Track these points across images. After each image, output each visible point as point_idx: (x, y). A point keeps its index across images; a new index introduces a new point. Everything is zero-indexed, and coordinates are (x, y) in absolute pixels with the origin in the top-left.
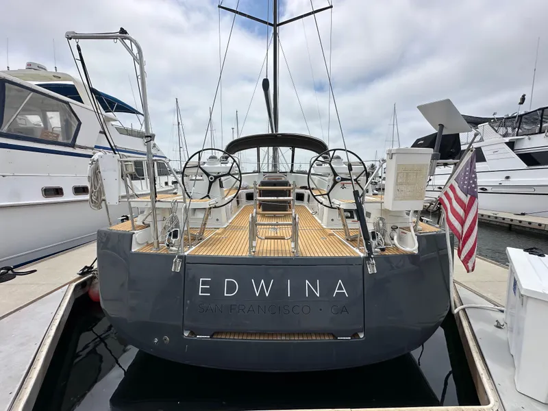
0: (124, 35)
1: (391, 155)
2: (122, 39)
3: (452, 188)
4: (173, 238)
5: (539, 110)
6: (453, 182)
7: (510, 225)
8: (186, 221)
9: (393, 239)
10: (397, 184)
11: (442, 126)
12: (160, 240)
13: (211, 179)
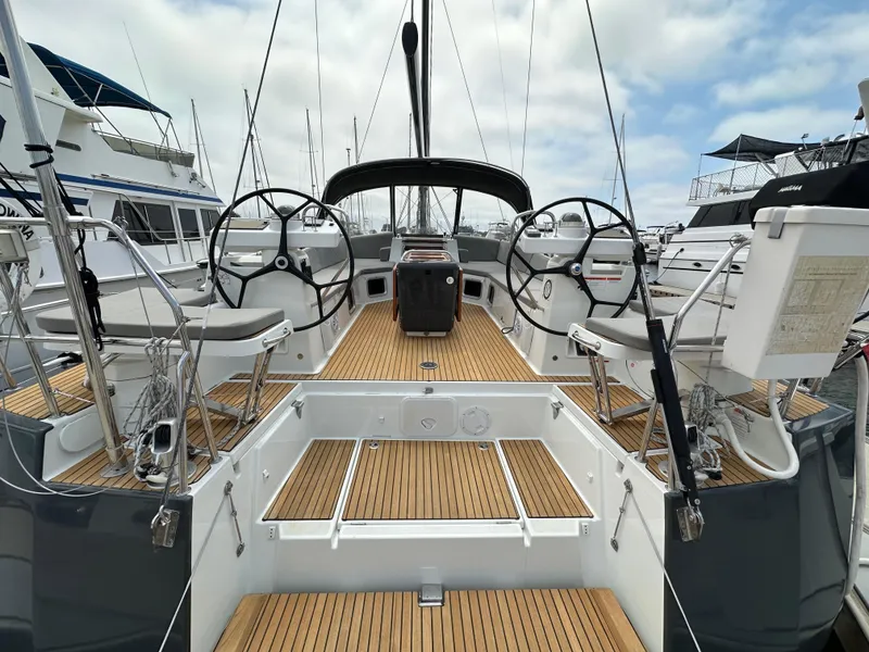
1: (779, 226)
4: (157, 447)
13: (281, 263)
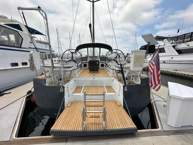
0: (40, 9)
1: (132, 52)
2: (39, 10)
3: (152, 63)
4: (60, 81)
5: (184, 34)
6: (152, 61)
7: (172, 74)
8: (64, 75)
9: (133, 80)
10: (134, 62)
11: (149, 43)
12: (55, 81)
13: (72, 60)
